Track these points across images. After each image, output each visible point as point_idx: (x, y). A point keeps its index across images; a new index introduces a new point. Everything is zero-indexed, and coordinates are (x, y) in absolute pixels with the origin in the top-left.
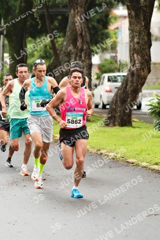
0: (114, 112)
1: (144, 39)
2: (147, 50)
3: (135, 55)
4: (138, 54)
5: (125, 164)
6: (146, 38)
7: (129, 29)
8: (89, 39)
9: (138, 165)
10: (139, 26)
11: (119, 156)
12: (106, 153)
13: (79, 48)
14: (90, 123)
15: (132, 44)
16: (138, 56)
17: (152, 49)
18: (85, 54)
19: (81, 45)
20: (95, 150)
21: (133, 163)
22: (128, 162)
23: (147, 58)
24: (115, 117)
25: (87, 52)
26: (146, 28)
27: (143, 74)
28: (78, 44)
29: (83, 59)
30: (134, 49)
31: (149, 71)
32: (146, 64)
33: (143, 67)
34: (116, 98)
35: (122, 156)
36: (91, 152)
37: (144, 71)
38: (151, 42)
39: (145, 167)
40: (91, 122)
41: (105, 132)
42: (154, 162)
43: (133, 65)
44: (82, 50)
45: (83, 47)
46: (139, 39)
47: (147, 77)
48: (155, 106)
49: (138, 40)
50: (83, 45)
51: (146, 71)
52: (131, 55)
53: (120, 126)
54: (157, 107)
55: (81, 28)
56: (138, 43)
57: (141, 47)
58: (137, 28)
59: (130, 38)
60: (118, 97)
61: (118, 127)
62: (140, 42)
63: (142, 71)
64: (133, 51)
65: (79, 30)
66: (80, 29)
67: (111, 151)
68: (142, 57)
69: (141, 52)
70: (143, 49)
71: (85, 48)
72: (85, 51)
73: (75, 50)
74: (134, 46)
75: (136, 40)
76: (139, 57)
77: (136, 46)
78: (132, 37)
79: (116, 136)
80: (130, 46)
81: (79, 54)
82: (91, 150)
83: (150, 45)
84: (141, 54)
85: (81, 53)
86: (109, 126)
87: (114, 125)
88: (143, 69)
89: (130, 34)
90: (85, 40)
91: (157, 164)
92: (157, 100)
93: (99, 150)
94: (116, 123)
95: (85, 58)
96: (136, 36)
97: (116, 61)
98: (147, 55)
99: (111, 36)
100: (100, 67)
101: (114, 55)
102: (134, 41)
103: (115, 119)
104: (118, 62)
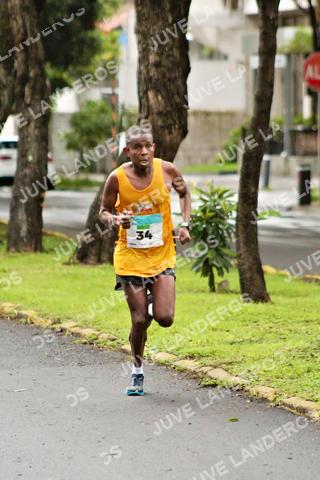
1: (173, 56)
2: (180, 82)
3: (151, 94)
4: (157, 92)
5: (118, 355)
6: (176, 52)
7: (137, 32)
8: (41, 53)
9: (147, 359)
10: (161, 23)
11: (104, 336)
12: (73, 330)
13: (19, 74)
14: (44, 254)
15: (142, 68)
16: (156, 96)
17: (191, 80)
18: (33, 88)
19: (23, 67)
20: (50, 322)
22: (124, 351)
23: (178, 100)
24: (101, 241)
25: (38, 86)
27: (168, 138)
28: (16, 64)
29: (28, 100)
30: (148, 80)
31: (184, 133)
32: (175, 115)
33: (170, 121)
35: (112, 337)
36: (38, 327)
37: (170, 133)
38: (188, 63)
39: (163, 364)
40: (47, 252)
41: (75, 277)
42: (185, 351)
43: (146, 118)
44: (25, 79)
45: (28, 72)
46: (160, 55)
47: (178, 146)
48: (196, 216)
49: (157, 59)
50: (27, 67)
51: (175, 133)
52: (141, 94)
54: (200, 219)
55: (24, 26)
56: (157, 65)
57: (164, 75)
58: (157, 30)
59: (140, 52)
61: (108, 266)
62: (163, 63)
63: (166, 132)
64: (146, 84)
65: (19, 30)
66: (22, 30)
67: (86, 324)
68: (168, 98)
69: (165, 86)
70: (169, 80)
71: (32, 74)
72: (32, 82)
73: (10, 78)
74: (148, 72)
75: (152, 58)
76: (160, 98)
77: (153, 72)
78: (144, 49)
79: (102, 286)
80: (140, 73)
81: (18, 89)
82: (39, 321)
83: (187, 70)
84: (164, 92)
85: (23, 85)
86: (86, 263)
87: (99, 261)
88: (169, 128)
89: (139, 42)
90: (32, 56)
91: (192, 357)
92: (201, 203)
93: (60, 323)
95: (32, 99)
97: (114, 107)
98: (178, 94)
99: (103, 46)
100: (76, 120)
101: (109, 91)
102: (148, 59)
103: (101, 245)
104: (120, 110)
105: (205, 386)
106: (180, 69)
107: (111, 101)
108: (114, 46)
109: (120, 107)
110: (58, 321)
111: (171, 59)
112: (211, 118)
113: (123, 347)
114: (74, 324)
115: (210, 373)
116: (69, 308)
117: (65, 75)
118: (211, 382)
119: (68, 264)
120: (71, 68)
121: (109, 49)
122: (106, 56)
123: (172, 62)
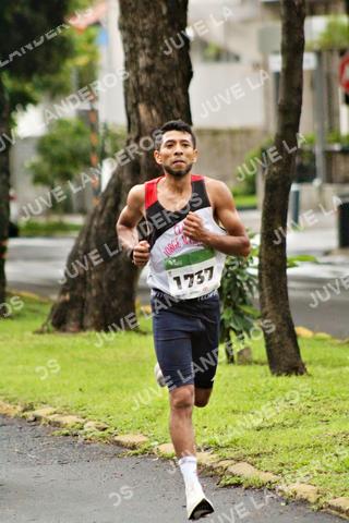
0: (80, 286)
2: (179, 91)
3: (142, 108)
4: (150, 105)
5: (111, 449)
7: (122, 28)
9: (148, 453)
10: (151, 16)
11: (91, 425)
12: (51, 418)
16: (150, 110)
17: (193, 89)
20: (19, 408)
21: (134, 447)
22: (118, 444)
23: (178, 115)
24: (83, 301)
26: (171, 24)
30: (139, 89)
34: (87, 242)
35: (102, 425)
36: (4, 415)
38: (190, 67)
39: (169, 458)
41: (50, 349)
43: (137, 140)
46: (152, 56)
49: (149, 61)
52: (130, 108)
53: (98, 330)
56: (149, 70)
57: (158, 82)
58: (146, 24)
59: (126, 54)
60: (92, 239)
61: (93, 333)
62: (158, 67)
64: (135, 94)
67: (67, 410)
68: (164, 112)
69: (160, 97)
70: (166, 88)
74: (137, 80)
75: (143, 61)
76: (154, 112)
77: (144, 79)
78: (132, 50)
79: (87, 360)
80: (127, 82)
82: (5, 408)
83: (189, 76)
84: (159, 105)
86: (64, 330)
87: (82, 328)
89: (125, 41)
91: (207, 448)
93: (33, 410)
94: (88, 321)
96: (144, 47)
97: (93, 127)
98: (178, 107)
99: (77, 48)
100: (44, 146)
101: (86, 106)
102: (137, 63)
103: (83, 307)
104: (101, 131)
105: (225, 486)
106: (180, 74)
107: (89, 118)
108: (90, 48)
109: (101, 126)
110: (31, 408)
111: (166, 61)
112: (220, 139)
113: (117, 438)
114: (52, 410)
115: (231, 469)
116: (44, 389)
117: (28, 88)
118: (234, 481)
119: (41, 332)
120: (35, 78)
121: (84, 52)
122: (82, 61)
123: (168, 66)
